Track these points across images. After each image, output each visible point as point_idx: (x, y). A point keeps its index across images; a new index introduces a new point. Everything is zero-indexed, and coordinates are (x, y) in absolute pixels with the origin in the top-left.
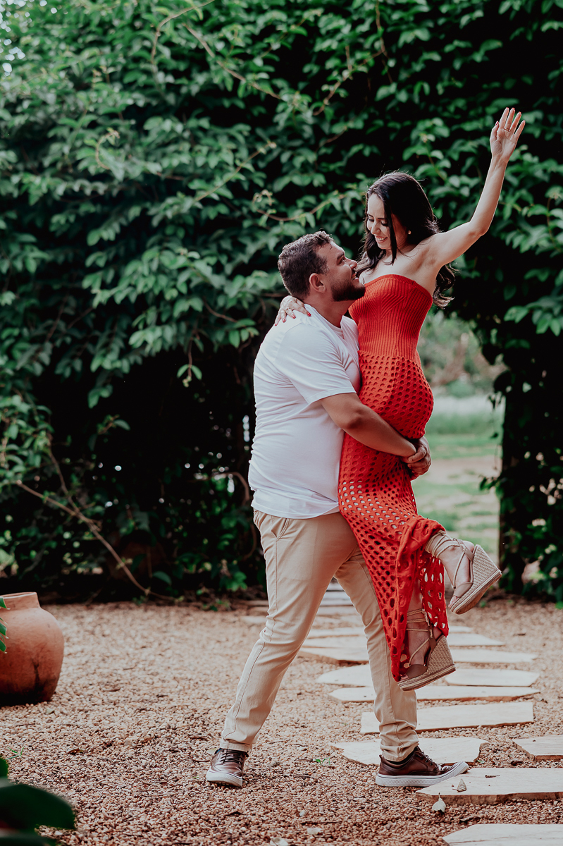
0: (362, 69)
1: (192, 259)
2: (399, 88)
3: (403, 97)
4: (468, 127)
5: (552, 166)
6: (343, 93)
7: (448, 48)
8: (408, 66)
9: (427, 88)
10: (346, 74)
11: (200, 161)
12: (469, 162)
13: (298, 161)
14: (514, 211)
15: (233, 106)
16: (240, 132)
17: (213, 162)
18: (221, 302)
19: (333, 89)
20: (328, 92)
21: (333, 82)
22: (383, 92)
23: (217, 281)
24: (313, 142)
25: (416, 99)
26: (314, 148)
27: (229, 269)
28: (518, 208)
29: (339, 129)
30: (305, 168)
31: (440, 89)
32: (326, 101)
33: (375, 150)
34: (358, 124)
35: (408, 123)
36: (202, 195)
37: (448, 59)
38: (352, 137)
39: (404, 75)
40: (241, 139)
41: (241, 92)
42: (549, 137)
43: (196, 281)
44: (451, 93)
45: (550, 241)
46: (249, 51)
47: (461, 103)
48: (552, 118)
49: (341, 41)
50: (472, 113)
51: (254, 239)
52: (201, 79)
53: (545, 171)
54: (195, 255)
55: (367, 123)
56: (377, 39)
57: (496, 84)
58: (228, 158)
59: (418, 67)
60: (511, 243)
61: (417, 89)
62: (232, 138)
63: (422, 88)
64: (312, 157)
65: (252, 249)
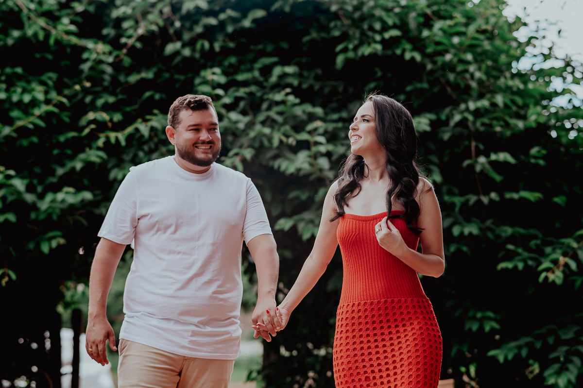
0: (154, 28)
1: (8, 177)
2: (184, 46)
3: (187, 52)
4: (241, 77)
5: (309, 108)
6: (139, 45)
7: (222, 16)
8: (191, 29)
9: (207, 45)
10: (141, 31)
11: (15, 98)
12: (242, 104)
13: (100, 102)
14: (281, 142)
15: (44, 59)
16: (50, 78)
17: (27, 98)
18: (33, 216)
19: (130, 42)
20: (125, 45)
21: (129, 37)
22: (170, 48)
23: (30, 198)
24: (111, 89)
25: (197, 55)
26: (113, 93)
27: (40, 189)
28: (284, 139)
29: (133, 79)
30: (106, 108)
31: (217, 46)
32: (125, 51)
33: (164, 96)
34: (150, 75)
35: (190, 75)
36: (20, 123)
37: (222, 25)
38: (144, 84)
39: (187, 36)
40: (50, 83)
41: (52, 41)
42: (305, 86)
43: (10, 198)
44: (226, 52)
45: (311, 165)
46: (57, 14)
47: (233, 60)
48: (306, 73)
49: (134, 9)
50: (243, 67)
51: (62, 165)
52: (16, 34)
53: (304, 112)
54: (12, 172)
55: (157, 75)
56: (165, 6)
57: (260, 47)
58: (41, 96)
59: (199, 29)
60: (279, 167)
61: (198, 46)
62: (43, 83)
63: (203, 45)
64: (111, 100)
65: (60, 171)
